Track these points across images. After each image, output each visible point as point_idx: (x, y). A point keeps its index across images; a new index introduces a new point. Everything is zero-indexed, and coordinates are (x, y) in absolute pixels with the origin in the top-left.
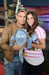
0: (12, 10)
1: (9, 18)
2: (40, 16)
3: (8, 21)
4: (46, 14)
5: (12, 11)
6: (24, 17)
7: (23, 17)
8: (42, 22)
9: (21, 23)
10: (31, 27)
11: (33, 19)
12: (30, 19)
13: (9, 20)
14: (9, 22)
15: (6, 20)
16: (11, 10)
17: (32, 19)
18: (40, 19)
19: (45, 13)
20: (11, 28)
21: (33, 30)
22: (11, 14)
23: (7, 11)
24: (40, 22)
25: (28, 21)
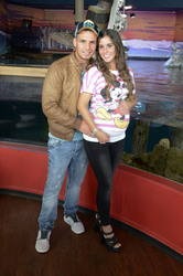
7: (88, 42)
11: (114, 46)
17: (110, 46)
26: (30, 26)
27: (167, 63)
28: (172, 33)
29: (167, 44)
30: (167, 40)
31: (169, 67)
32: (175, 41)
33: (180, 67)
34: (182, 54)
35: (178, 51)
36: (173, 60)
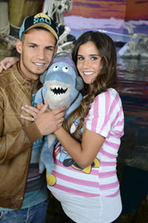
1: (12, 31)
5: (30, 3)
6: (47, 48)
10: (92, 87)
11: (99, 59)
13: (14, 43)
14: (15, 49)
15: (2, 42)
27: (122, 51)
28: (123, 8)
31: (124, 57)
32: (127, 19)
33: (139, 58)
34: (140, 40)
35: (135, 35)
36: (128, 48)
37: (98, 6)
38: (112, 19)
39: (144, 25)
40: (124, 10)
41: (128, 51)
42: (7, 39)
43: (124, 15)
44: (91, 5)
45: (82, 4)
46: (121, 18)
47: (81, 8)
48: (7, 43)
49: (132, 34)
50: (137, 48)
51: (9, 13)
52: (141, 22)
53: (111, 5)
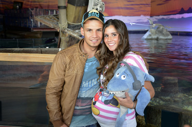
0: (79, 6)
1: (69, 26)
2: (165, 17)
3: (67, 34)
4: (182, 9)
5: (79, 9)
6: (98, 30)
7: (94, 31)
8: (168, 35)
9: (92, 45)
12: (110, 35)
13: (70, 32)
14: (70, 36)
15: (63, 32)
16: (77, 6)
17: (115, 35)
18: (161, 27)
19: (178, 8)
20: (69, 57)
21: (117, 60)
22: (75, 18)
23: (65, 8)
24: (163, 34)
25: (106, 40)
26: (21, 7)
27: (146, 36)
28: (149, 9)
29: (145, 19)
30: (145, 15)
31: (147, 39)
32: (151, 16)
33: (157, 39)
34: (158, 28)
35: (154, 25)
36: (150, 33)
37: (132, 9)
38: (142, 16)
39: (163, 19)
40: (150, 10)
41: (150, 35)
42: (66, 31)
43: (150, 13)
44: (127, 8)
45: (122, 8)
46: (148, 15)
47: (121, 10)
48: (66, 33)
49: (152, 24)
50: (156, 33)
51: (67, 15)
52: (161, 17)
53: (141, 7)
